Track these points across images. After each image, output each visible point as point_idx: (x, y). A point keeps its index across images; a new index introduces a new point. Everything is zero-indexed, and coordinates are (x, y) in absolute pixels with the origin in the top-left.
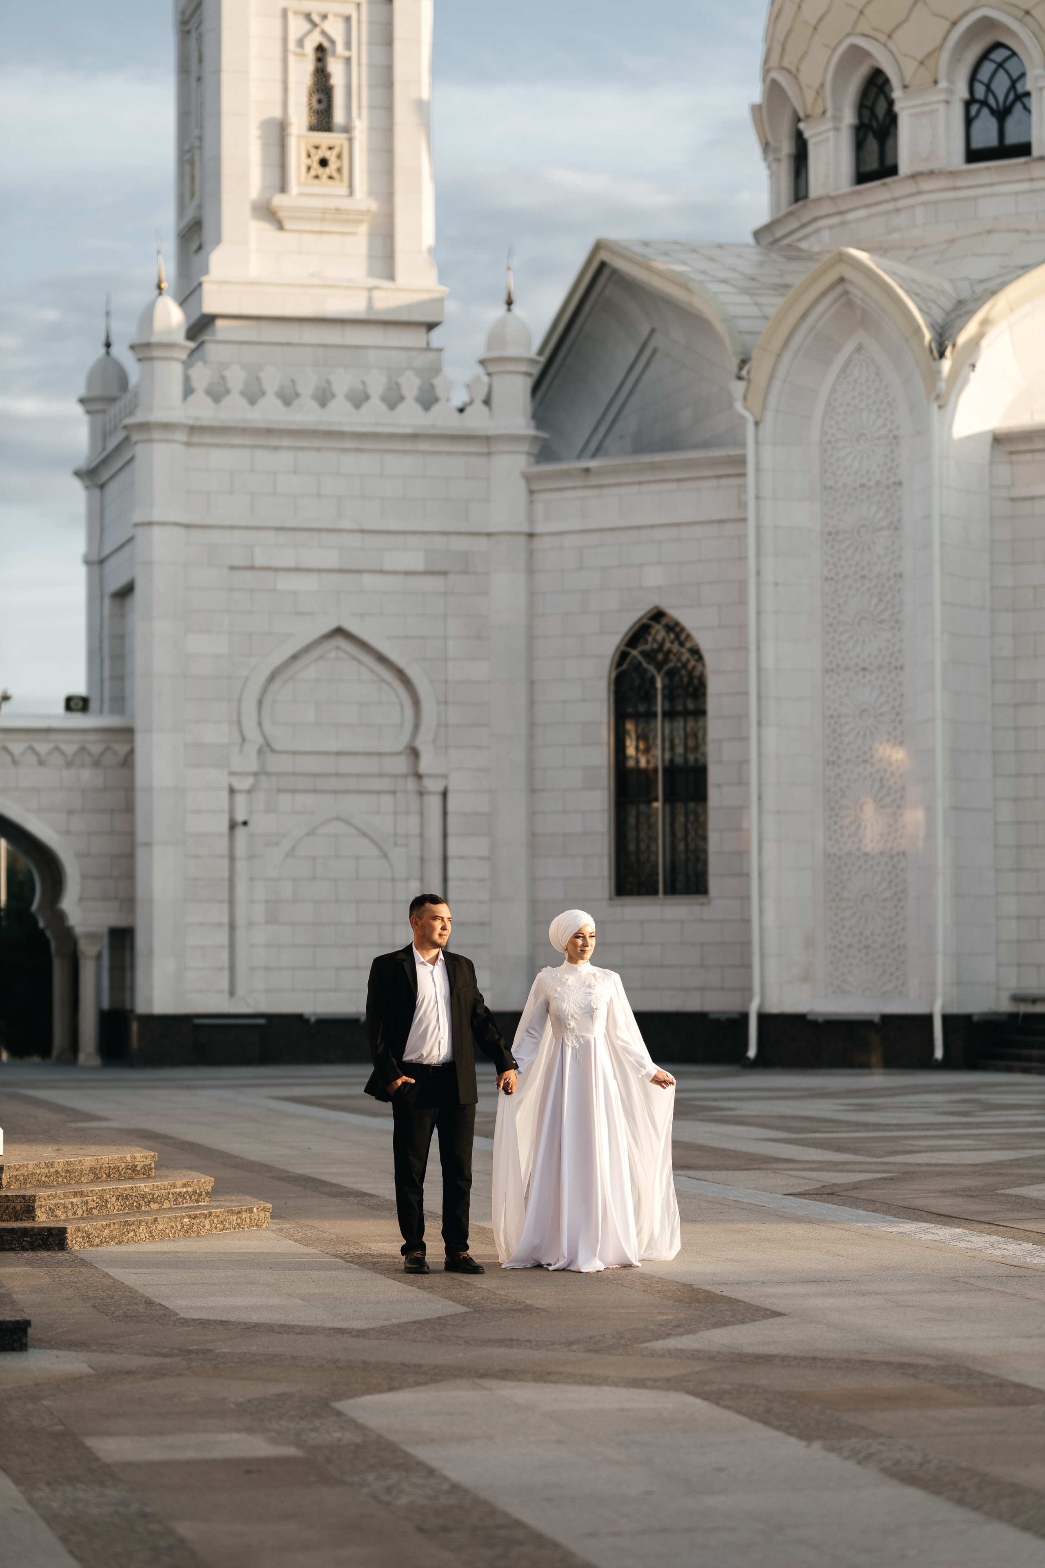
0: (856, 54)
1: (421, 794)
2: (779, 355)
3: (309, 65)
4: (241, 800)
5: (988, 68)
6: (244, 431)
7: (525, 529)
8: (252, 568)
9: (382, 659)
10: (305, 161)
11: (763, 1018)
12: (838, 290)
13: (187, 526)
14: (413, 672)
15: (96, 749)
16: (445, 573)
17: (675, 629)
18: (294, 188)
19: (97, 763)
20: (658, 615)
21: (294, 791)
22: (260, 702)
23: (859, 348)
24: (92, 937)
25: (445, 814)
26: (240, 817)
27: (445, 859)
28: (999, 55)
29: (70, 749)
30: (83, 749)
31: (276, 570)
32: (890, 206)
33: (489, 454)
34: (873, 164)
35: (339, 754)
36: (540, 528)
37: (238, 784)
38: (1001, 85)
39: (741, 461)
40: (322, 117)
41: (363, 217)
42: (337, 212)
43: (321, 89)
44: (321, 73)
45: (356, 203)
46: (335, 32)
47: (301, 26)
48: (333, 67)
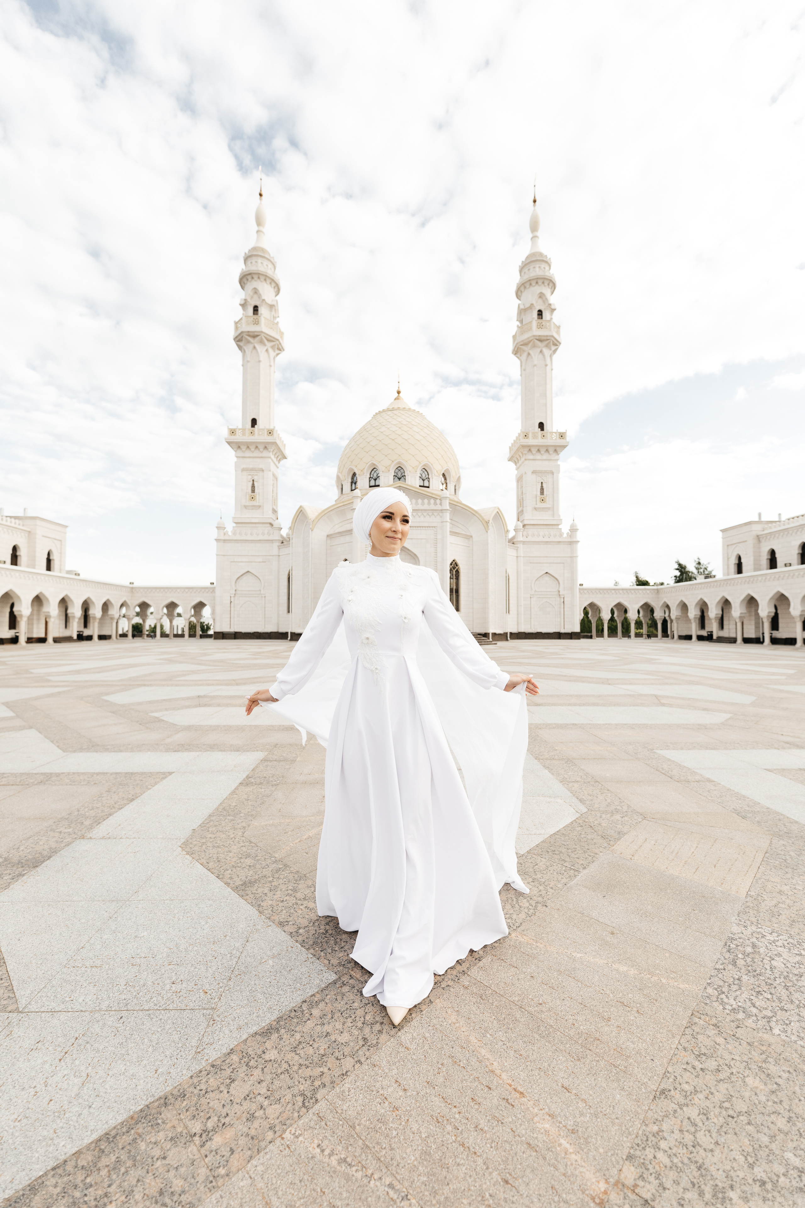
1: (261, 597)
2: (295, 523)
3: (251, 483)
4: (232, 598)
6: (232, 540)
8: (234, 562)
9: (255, 576)
10: (249, 498)
11: (291, 633)
13: (224, 555)
14: (259, 578)
18: (246, 502)
21: (241, 597)
22: (236, 582)
23: (307, 522)
25: (265, 600)
26: (232, 601)
27: (265, 608)
29: (211, 590)
31: (238, 562)
33: (273, 543)
35: (249, 591)
37: (232, 596)
40: (253, 491)
41: (260, 506)
42: (254, 506)
43: (253, 486)
44: (253, 484)
45: (257, 504)
46: (255, 478)
47: (250, 477)
48: (255, 483)
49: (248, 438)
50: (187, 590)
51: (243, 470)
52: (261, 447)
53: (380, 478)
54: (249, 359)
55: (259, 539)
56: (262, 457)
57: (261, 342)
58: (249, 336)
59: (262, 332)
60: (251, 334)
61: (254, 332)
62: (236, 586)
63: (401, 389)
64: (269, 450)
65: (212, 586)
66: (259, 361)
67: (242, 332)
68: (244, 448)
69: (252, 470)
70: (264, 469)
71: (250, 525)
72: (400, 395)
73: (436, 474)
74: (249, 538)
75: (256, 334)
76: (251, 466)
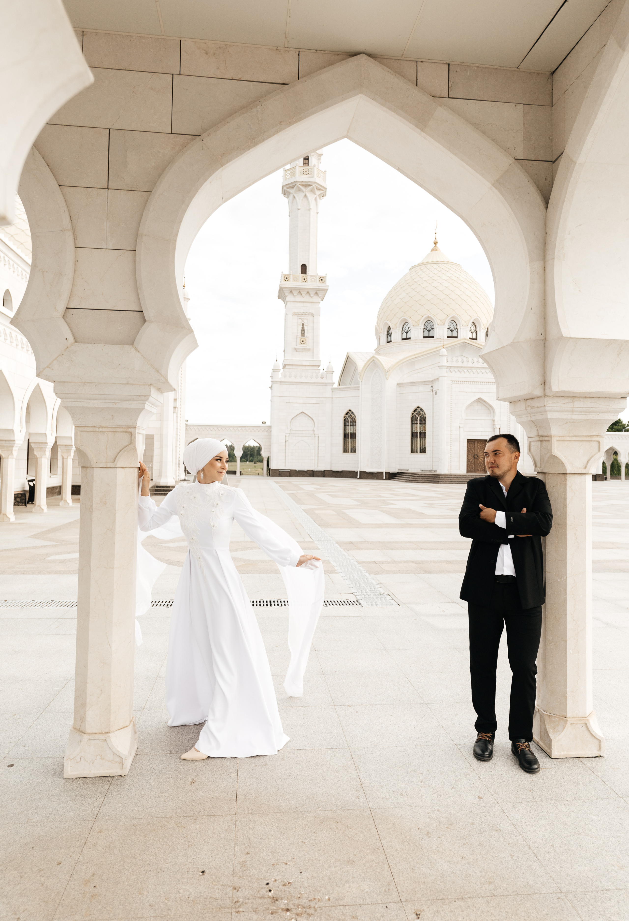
0: (386, 324)
1: (315, 437)
2: (365, 371)
3: (301, 326)
4: (287, 437)
5: (405, 325)
6: (288, 382)
7: (331, 397)
8: (290, 403)
9: (309, 416)
10: (300, 341)
11: (360, 472)
12: (373, 362)
13: (280, 396)
14: (313, 418)
15: (267, 429)
16: (319, 404)
17: (352, 413)
18: (298, 345)
19: (267, 432)
20: (350, 410)
21: (296, 436)
22: (290, 423)
23: (377, 370)
24: (265, 457)
25: (318, 440)
26: (287, 440)
27: (318, 447)
28: (406, 324)
29: (263, 429)
30: (265, 429)
31: (293, 403)
32: (390, 347)
33: (326, 386)
34: (389, 340)
35: (302, 431)
36: (334, 397)
37: (287, 435)
38: (407, 328)
39: (359, 387)
40: (303, 334)
41: (309, 350)
42: (305, 349)
43: (303, 330)
44: (303, 328)
45: (308, 347)
46: (305, 322)
47: (300, 321)
48: (305, 327)
49: (300, 284)
50: (239, 429)
51: (294, 314)
52: (312, 293)
53: (435, 330)
54: (300, 207)
55: (314, 382)
56: (312, 302)
57: (312, 191)
58: (302, 185)
59: (315, 182)
60: (304, 184)
61: (308, 182)
62: (290, 426)
63: (438, 240)
64: (319, 296)
65: (264, 425)
66: (310, 210)
67: (296, 182)
68: (295, 293)
69: (303, 314)
70: (314, 314)
71: (301, 367)
72: (437, 245)
73: (483, 327)
74: (303, 380)
75: (309, 184)
76: (302, 311)
